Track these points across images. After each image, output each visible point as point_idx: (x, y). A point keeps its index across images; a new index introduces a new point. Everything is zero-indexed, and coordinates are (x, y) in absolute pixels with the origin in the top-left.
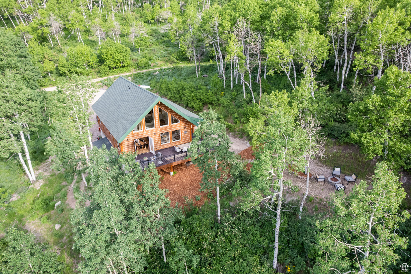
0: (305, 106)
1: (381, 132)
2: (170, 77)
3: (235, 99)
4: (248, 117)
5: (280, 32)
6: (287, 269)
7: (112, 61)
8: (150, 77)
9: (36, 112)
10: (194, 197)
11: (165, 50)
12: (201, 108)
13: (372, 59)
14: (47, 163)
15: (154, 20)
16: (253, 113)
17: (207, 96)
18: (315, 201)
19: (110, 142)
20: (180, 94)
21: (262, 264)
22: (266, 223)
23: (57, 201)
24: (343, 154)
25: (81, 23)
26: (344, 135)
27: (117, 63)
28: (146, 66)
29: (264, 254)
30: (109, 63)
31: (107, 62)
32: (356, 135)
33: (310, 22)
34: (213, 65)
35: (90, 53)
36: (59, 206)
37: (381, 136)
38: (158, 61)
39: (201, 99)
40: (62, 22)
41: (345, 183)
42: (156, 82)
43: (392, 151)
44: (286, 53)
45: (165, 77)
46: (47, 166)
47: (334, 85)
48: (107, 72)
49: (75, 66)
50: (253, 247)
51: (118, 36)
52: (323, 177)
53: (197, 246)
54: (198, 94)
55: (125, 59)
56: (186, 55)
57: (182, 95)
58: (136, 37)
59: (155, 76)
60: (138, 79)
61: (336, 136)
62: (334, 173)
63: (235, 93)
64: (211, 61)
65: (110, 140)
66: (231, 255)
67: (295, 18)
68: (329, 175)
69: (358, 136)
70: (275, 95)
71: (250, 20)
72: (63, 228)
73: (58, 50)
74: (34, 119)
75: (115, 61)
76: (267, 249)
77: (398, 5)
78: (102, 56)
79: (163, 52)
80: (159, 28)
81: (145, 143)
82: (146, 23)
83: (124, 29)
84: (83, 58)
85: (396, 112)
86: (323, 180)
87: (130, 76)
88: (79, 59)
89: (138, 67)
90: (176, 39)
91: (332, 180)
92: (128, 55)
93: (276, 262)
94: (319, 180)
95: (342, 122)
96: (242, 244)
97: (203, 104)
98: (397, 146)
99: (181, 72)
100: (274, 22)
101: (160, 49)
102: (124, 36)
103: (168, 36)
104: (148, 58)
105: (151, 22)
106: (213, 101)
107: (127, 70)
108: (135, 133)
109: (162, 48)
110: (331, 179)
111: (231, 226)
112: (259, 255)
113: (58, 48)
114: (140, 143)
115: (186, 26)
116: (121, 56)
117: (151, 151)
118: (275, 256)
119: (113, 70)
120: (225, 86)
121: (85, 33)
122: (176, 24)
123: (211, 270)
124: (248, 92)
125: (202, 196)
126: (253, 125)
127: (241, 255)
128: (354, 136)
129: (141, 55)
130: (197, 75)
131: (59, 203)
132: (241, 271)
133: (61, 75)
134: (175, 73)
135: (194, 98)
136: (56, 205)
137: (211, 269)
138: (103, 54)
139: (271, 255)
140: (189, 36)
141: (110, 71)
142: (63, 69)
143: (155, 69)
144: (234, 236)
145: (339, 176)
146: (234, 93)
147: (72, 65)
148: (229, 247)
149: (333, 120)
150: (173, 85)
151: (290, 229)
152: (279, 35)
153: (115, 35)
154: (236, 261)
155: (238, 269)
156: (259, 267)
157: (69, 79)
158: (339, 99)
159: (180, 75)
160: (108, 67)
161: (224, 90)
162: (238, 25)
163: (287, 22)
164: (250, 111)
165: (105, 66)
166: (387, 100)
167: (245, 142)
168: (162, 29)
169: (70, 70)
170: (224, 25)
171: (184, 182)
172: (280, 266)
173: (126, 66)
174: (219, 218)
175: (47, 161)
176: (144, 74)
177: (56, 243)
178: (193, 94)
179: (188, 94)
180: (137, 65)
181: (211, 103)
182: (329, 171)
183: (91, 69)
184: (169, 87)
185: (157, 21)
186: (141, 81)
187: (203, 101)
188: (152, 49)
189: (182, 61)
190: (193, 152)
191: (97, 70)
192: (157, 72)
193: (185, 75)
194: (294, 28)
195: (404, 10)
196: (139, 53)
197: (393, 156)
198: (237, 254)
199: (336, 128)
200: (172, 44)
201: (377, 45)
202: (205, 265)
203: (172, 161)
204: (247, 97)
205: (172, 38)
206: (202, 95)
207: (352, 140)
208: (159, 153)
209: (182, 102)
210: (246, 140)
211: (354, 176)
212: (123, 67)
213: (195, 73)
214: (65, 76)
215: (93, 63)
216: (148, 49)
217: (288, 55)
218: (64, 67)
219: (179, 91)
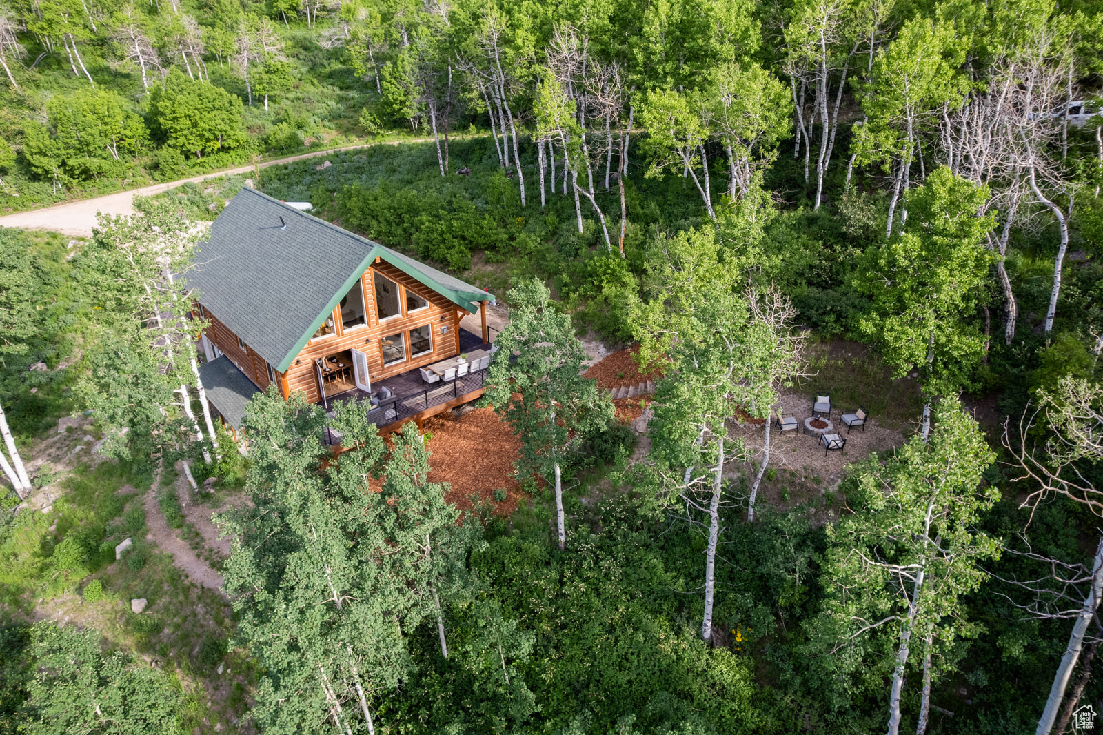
0: (752, 260)
1: (923, 313)
2: (364, 177)
3: (554, 233)
4: (596, 283)
5: (668, 67)
6: (735, 636)
7: (191, 134)
8: (308, 178)
9: (21, 301)
10: (489, 492)
11: (340, 100)
12: (465, 259)
13: (892, 141)
14: (55, 439)
15: (298, 11)
16: (609, 271)
17: (482, 228)
18: (780, 478)
19: (242, 369)
20: (405, 225)
21: (678, 632)
22: (675, 538)
23: (120, 540)
24: (833, 362)
25: (76, 19)
26: (832, 318)
27: (208, 140)
28: (292, 145)
29: (679, 610)
30: (182, 140)
31: (176, 138)
32: (870, 324)
33: (740, 42)
34: (483, 141)
35: (119, 112)
36: (127, 553)
37: (920, 323)
38: (322, 130)
39: (464, 238)
40: (13, 14)
41: (843, 429)
42: (328, 191)
43: (943, 354)
44: (693, 124)
45: (349, 176)
46: (58, 445)
47: (798, 193)
48: (180, 168)
49: (81, 151)
50: (652, 597)
51: (198, 59)
52: (793, 420)
53: (518, 610)
54: (455, 224)
55: (228, 128)
56: (404, 114)
57: (410, 228)
58: (253, 64)
59: (321, 173)
60: (276, 184)
61: (814, 320)
62: (818, 408)
63: (554, 218)
64: (472, 128)
65: (239, 364)
66: (604, 620)
67: (704, 29)
68: (806, 414)
69: (875, 325)
70: (688, 240)
71: (587, 30)
72: (155, 607)
73: (11, 101)
74: (16, 319)
75: (201, 136)
76: (684, 596)
77: (940, 9)
78: (161, 120)
79: (333, 104)
80: (314, 34)
81: (341, 365)
82: (275, 19)
83: (214, 39)
84: (101, 127)
85: (951, 270)
86: (794, 427)
87: (251, 175)
88: (90, 131)
89: (268, 150)
90: (369, 66)
91: (814, 426)
92: (237, 117)
93: (709, 624)
94: (785, 428)
95: (823, 286)
96: (626, 593)
97: (471, 249)
98: (955, 343)
99: (396, 162)
100: (652, 39)
101: (326, 97)
102: (216, 60)
103: (341, 59)
104: (293, 123)
105: (288, 18)
106: (496, 240)
107: (238, 160)
108: (318, 344)
109: (330, 92)
110: (811, 423)
111: (594, 553)
112: (668, 614)
113: (13, 96)
114: (329, 367)
115: (393, 30)
116: (215, 120)
117: (360, 386)
118: (706, 611)
119: (198, 161)
120: (523, 201)
121: (91, 48)
122: (366, 26)
123: (561, 661)
124: (590, 215)
125: (509, 490)
126: (639, 313)
127: (627, 619)
128: (867, 327)
129: (272, 114)
130: (442, 169)
131: (127, 543)
132: (633, 654)
133: (35, 178)
134: (378, 163)
135: (448, 236)
136: (119, 549)
137: (560, 658)
138: (163, 114)
139: (696, 609)
140: (407, 60)
141: (189, 163)
142: (44, 160)
143: (319, 154)
144: (606, 575)
145: (827, 415)
146: (551, 218)
147: (68, 148)
148: (596, 602)
149: (803, 282)
150: (382, 200)
151: (731, 546)
152: (666, 74)
153: (188, 55)
154: (618, 632)
155: (626, 650)
156: (673, 641)
157: (63, 189)
158: (815, 228)
159: (394, 171)
160: (182, 152)
161: (523, 209)
162: (557, 44)
163: (684, 41)
164: (601, 266)
165: (170, 149)
166: (934, 244)
167: (594, 344)
168: (325, 36)
169: (64, 164)
170: (519, 42)
171: (457, 459)
172: (717, 632)
173: (234, 149)
174: (562, 538)
175: (51, 432)
176: (290, 168)
177: (145, 647)
178: (442, 225)
179: (427, 224)
180: (266, 143)
181: (493, 247)
182: (804, 403)
183: (128, 157)
184: (371, 207)
185: (305, 14)
186: (284, 190)
187: (471, 242)
188: (301, 96)
189: (391, 129)
190: (501, 387)
191: (146, 160)
192: (327, 164)
193: (409, 172)
194: (702, 57)
195: (952, 22)
196: (266, 108)
197: (945, 364)
198: (616, 618)
199: (812, 302)
200: (358, 80)
201: (901, 107)
202: (547, 651)
203: (421, 408)
204: (587, 228)
205: (358, 64)
206: (467, 225)
207: (863, 335)
208: (384, 389)
209: (413, 247)
210: (594, 339)
211: (861, 414)
212: (225, 149)
213: (437, 163)
214: (50, 180)
215: (132, 141)
216: (291, 95)
217: (698, 129)
218: (46, 155)
219: (399, 216)
